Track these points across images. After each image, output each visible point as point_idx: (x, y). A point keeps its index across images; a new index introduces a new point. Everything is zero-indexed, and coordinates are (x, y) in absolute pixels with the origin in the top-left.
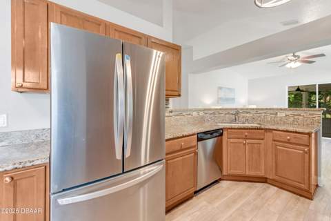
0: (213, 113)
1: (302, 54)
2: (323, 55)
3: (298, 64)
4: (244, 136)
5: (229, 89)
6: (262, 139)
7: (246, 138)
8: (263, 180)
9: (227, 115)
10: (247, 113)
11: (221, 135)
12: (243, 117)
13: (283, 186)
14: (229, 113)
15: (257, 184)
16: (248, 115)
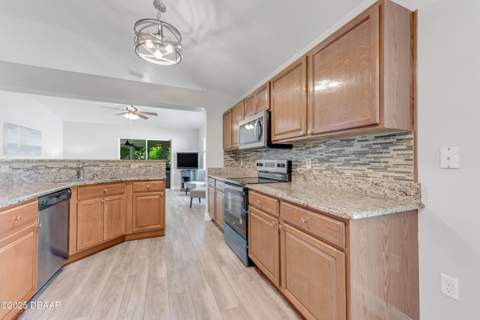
0: (35, 168)
1: (140, 109)
2: (156, 114)
3: (136, 117)
4: (102, 193)
5: (28, 129)
6: (121, 194)
7: (105, 195)
8: (122, 239)
9: (63, 171)
10: (95, 166)
11: (70, 196)
12: (89, 172)
13: (141, 236)
14: (65, 167)
15: (116, 247)
16: (96, 168)
